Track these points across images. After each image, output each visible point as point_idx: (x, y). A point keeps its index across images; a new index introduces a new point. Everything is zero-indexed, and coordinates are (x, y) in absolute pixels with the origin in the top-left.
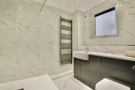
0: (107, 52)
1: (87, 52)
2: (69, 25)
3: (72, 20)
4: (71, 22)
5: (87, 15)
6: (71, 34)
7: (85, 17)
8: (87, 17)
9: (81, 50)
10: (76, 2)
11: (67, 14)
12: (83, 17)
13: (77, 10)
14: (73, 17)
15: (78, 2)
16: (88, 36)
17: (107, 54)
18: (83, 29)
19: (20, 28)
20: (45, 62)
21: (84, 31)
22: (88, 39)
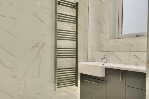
0: (139, 64)
1: (104, 64)
2: (71, 12)
3: (77, 4)
16: (108, 35)
17: (138, 66)
18: (98, 22)
20: (25, 83)
21: (101, 25)
22: (107, 41)
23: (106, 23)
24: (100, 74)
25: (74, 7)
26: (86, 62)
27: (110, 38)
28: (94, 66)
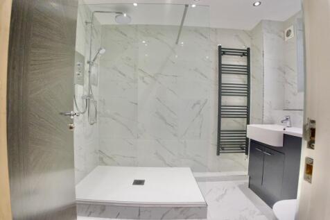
1: (287, 128)
2: (241, 61)
3: (248, 49)
4: (246, 53)
5: (291, 28)
6: (246, 83)
7: (288, 35)
8: (292, 34)
9: (272, 123)
10: (254, 5)
11: (237, 36)
12: (280, 36)
13: (261, 21)
14: (252, 39)
15: (257, 4)
16: (296, 86)
18: (280, 69)
19: (143, 78)
20: (185, 142)
21: (285, 73)
22: (294, 94)
23: (291, 69)
24: (276, 142)
25: (244, 54)
26: (260, 124)
27: (299, 91)
28: (262, 129)
